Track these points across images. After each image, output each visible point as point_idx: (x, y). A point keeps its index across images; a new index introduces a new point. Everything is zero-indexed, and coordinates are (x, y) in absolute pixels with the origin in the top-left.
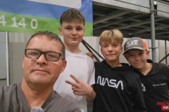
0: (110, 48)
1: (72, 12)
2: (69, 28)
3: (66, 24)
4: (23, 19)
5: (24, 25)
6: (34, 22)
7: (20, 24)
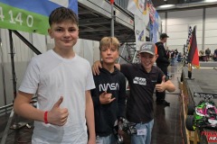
0: (109, 52)
1: (62, 11)
2: (61, 30)
3: (55, 26)
4: (20, 14)
5: (21, 21)
6: (30, 19)
7: (16, 19)
